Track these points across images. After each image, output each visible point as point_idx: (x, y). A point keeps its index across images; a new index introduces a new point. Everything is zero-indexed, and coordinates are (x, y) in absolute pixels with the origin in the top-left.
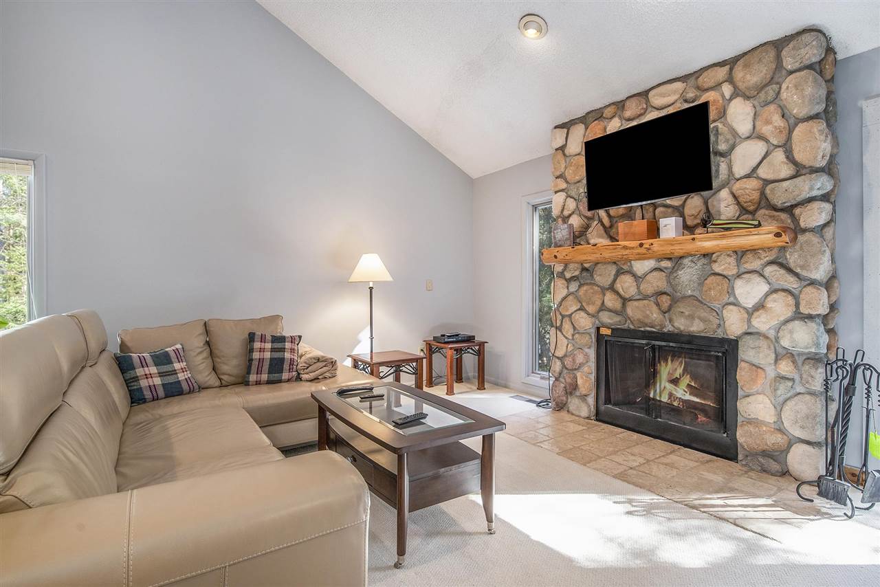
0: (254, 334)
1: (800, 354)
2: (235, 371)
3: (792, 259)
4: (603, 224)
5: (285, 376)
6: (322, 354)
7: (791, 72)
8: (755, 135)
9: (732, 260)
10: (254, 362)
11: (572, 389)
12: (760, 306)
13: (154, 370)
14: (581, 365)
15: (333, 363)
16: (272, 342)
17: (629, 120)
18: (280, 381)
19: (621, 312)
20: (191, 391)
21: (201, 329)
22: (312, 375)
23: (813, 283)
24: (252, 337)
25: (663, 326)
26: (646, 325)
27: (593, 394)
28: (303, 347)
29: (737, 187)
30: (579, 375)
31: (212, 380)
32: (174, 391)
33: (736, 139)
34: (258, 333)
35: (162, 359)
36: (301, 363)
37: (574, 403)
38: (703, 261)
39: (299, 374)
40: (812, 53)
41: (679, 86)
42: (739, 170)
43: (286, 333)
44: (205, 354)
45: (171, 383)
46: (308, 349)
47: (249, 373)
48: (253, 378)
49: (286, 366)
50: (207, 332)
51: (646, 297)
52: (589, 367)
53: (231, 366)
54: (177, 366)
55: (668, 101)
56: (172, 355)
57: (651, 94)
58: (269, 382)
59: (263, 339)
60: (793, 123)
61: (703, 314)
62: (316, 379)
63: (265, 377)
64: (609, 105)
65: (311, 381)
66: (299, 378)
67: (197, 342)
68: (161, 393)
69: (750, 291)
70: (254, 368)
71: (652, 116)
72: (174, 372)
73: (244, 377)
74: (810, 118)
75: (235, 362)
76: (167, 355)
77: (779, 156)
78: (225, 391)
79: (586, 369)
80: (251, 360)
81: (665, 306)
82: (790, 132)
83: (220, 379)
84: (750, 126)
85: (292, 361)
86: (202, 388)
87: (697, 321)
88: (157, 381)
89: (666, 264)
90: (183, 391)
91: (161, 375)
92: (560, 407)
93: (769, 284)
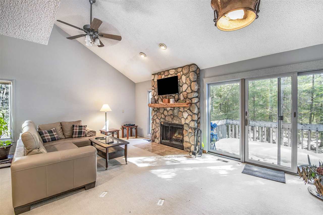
0: (74, 125)
1: (193, 128)
2: (69, 135)
3: (191, 109)
4: (161, 99)
5: (82, 135)
6: (92, 130)
7: (191, 72)
8: (186, 83)
9: (182, 108)
10: (74, 132)
11: (155, 137)
12: (187, 118)
13: (48, 134)
14: (157, 131)
15: (95, 132)
16: (79, 127)
17: (166, 76)
18: (81, 137)
19: (165, 119)
20: (58, 140)
21: (59, 124)
22: (89, 135)
23: (194, 114)
24: (73, 126)
25: (172, 122)
26: (169, 122)
27: (160, 138)
28: (87, 128)
29: (183, 93)
30: (157, 133)
31: (63, 137)
32: (54, 139)
33: (183, 84)
34: (75, 125)
35: (50, 132)
36: (87, 132)
37: (156, 140)
38: (178, 108)
39: (86, 135)
40: (194, 69)
41: (174, 70)
42: (184, 90)
43: (83, 125)
44: (61, 130)
45: (53, 138)
46: (88, 129)
47: (73, 135)
48: (74, 136)
49: (83, 133)
50: (61, 125)
51: (169, 116)
52: (159, 131)
53: (68, 133)
54: (54, 133)
55: (172, 73)
56: (53, 131)
57: (170, 71)
58: (78, 137)
59: (76, 127)
60: (191, 82)
61: (178, 120)
62: (90, 136)
63: (77, 136)
64: (162, 72)
65: (89, 136)
66: (86, 136)
67: (59, 128)
68: (51, 140)
69: (185, 115)
70: (74, 134)
71: (170, 76)
72: (54, 135)
73: (71, 136)
74: (194, 81)
75: (69, 132)
76: (51, 131)
77: (189, 88)
78: (67, 139)
79: (158, 132)
80: (73, 132)
81: (172, 117)
82: (191, 84)
83: (65, 137)
84: (185, 81)
85: (84, 132)
86: (61, 139)
87: (177, 121)
88: (50, 137)
89: (172, 109)
90: (56, 139)
91: (50, 136)
92: (153, 141)
93: (188, 114)
